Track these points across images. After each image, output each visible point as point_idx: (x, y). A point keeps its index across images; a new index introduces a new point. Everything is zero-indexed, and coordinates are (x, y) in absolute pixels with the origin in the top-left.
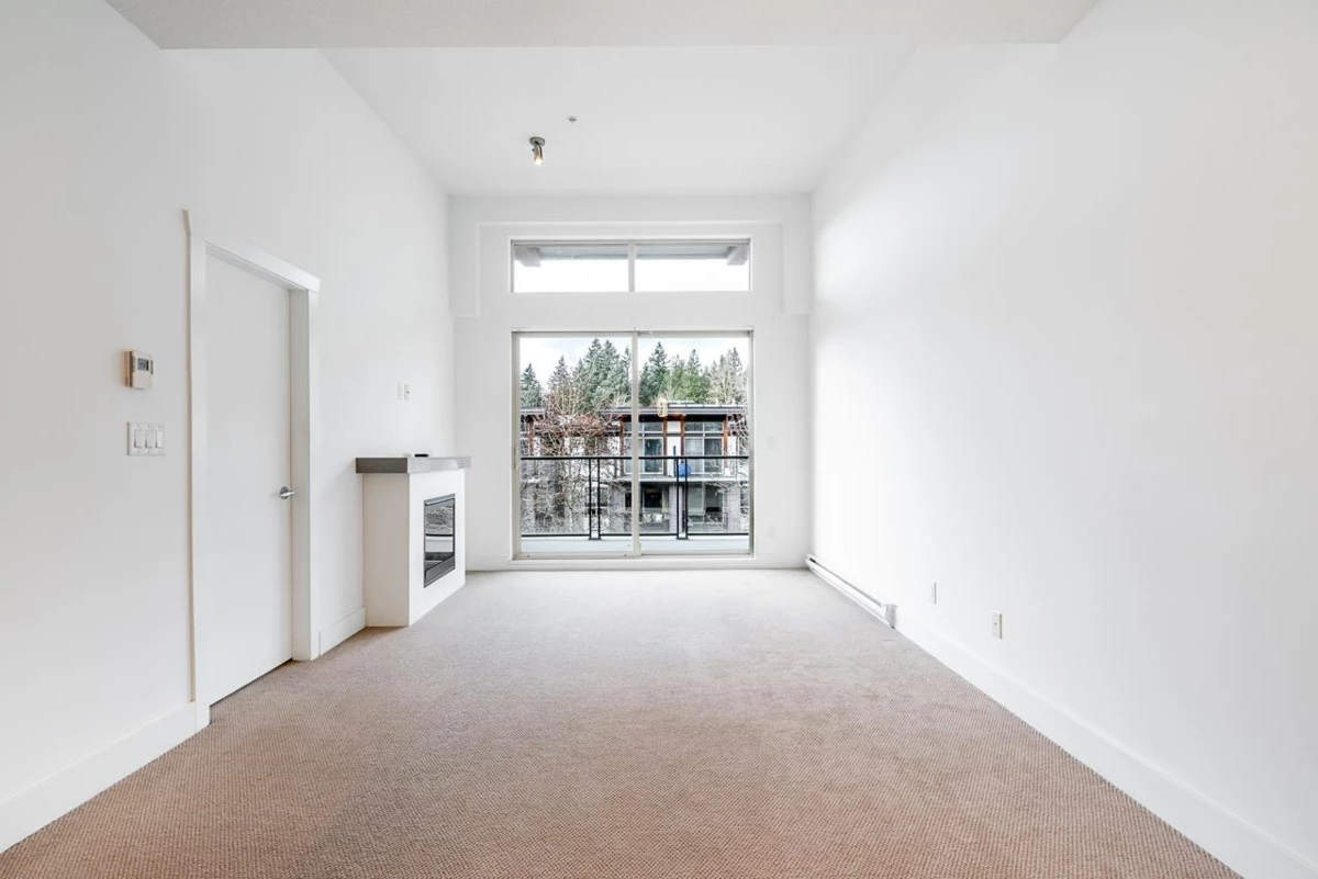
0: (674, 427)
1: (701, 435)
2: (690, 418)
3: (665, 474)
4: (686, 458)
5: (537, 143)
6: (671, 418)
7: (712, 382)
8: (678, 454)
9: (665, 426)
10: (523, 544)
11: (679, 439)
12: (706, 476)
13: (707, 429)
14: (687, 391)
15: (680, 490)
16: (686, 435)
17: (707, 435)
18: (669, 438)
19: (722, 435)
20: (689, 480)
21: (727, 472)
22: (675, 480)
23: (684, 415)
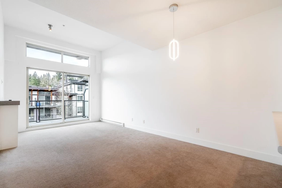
0: (36, 93)
1: (44, 95)
2: (41, 91)
3: (32, 105)
4: (39, 101)
5: (50, 26)
6: (34, 90)
7: (41, 81)
8: (37, 100)
9: (32, 92)
10: (29, 124)
11: (37, 96)
12: (45, 106)
13: (46, 94)
14: (33, 83)
15: (38, 110)
16: (39, 95)
17: (46, 95)
18: (33, 96)
19: (51, 95)
20: (40, 107)
21: (52, 104)
22: (36, 107)
23: (39, 90)
